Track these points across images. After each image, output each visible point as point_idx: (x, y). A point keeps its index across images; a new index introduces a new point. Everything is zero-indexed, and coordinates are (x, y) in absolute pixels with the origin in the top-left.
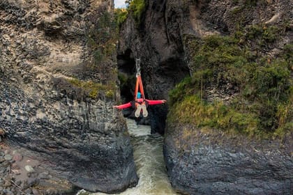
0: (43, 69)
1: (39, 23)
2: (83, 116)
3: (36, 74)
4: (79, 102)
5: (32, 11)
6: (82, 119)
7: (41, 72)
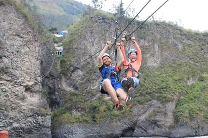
0: (25, 104)
1: (25, 85)
2: (42, 122)
3: (21, 106)
4: (42, 116)
5: (22, 78)
6: (42, 123)
7: (24, 105)
